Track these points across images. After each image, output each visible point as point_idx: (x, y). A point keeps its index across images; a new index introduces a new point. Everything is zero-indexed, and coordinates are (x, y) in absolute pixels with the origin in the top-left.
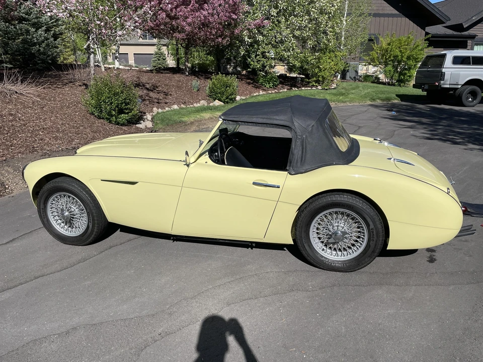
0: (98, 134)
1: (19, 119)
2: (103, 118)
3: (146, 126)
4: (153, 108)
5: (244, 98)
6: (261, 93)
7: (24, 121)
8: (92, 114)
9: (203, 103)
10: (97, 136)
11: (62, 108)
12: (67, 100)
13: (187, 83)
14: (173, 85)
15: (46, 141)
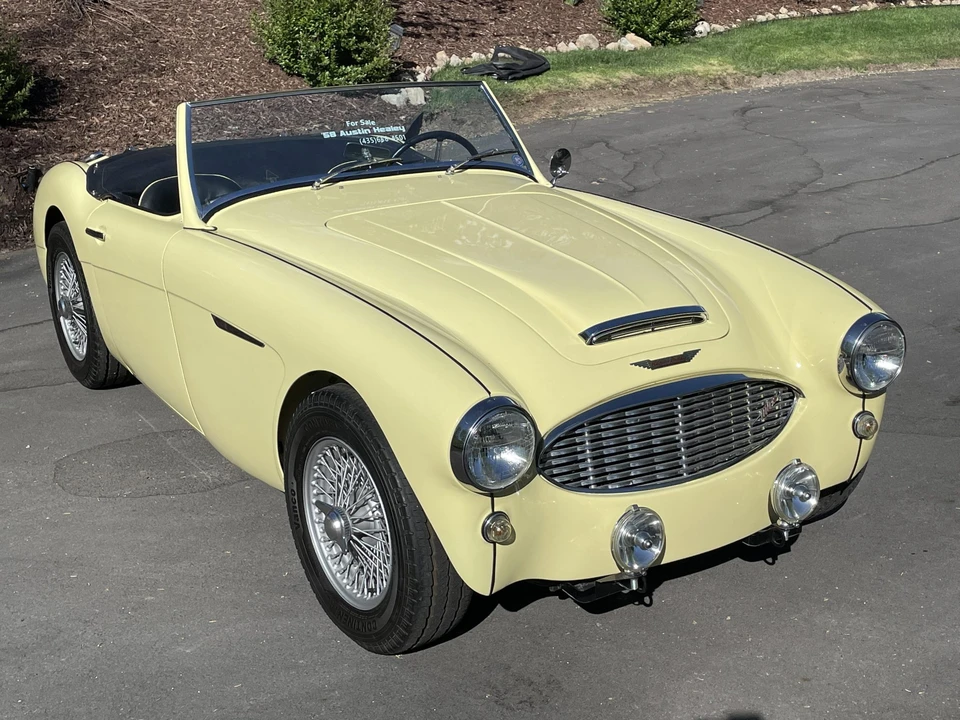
0: (284, 115)
1: (104, 68)
2: (299, 75)
3: (408, 101)
4: (436, 52)
5: (722, 28)
7: (115, 72)
8: (273, 61)
9: (587, 41)
10: (282, 118)
11: (201, 43)
12: (213, 22)
15: (163, 124)
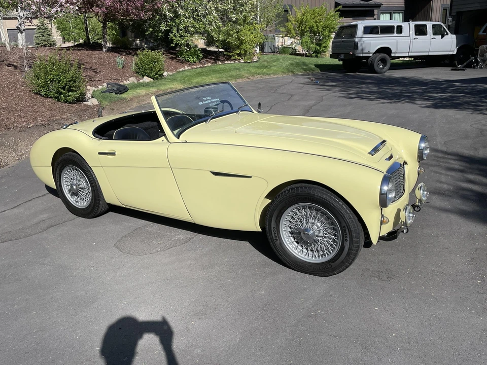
2: (51, 97)
3: (92, 103)
5: (171, 74)
6: (186, 68)
8: (37, 93)
9: (132, 80)
13: (108, 60)
14: (95, 62)
